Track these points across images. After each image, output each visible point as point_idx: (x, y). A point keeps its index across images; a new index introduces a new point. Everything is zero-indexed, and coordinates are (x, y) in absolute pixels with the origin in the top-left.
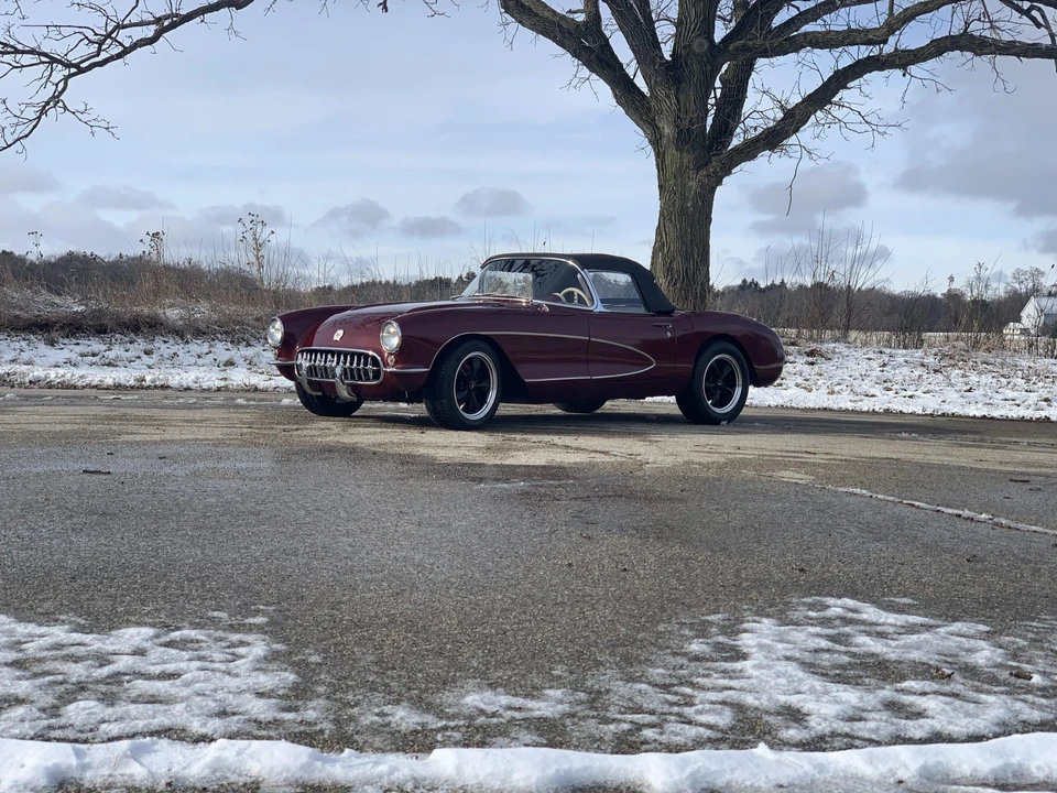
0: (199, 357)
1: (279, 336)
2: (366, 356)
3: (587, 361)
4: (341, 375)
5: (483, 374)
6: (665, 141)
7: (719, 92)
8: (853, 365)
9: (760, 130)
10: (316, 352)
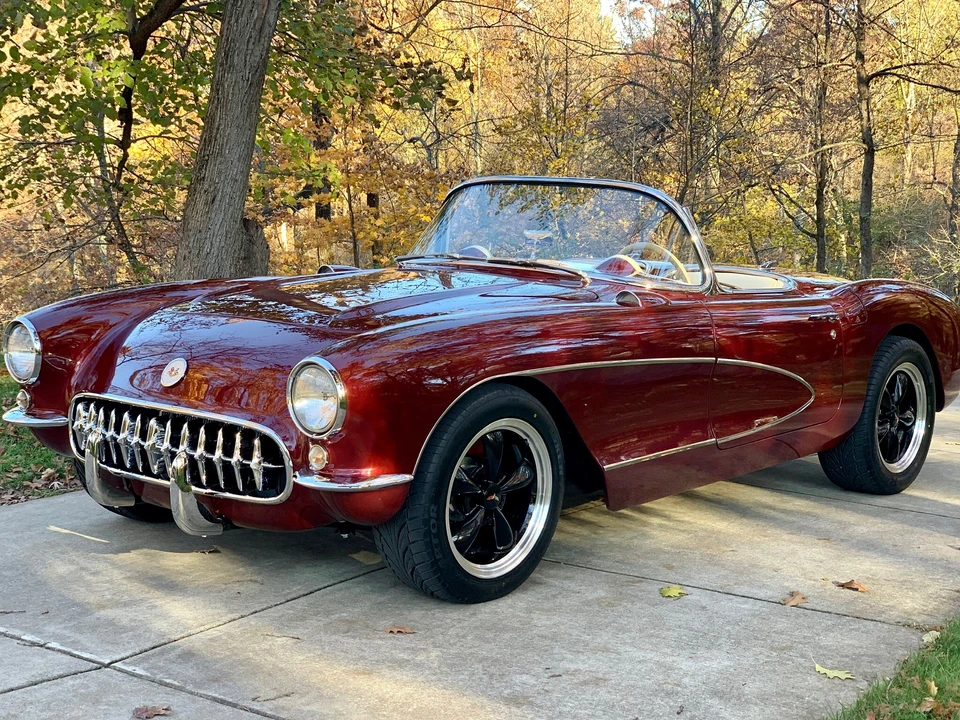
2: (249, 433)
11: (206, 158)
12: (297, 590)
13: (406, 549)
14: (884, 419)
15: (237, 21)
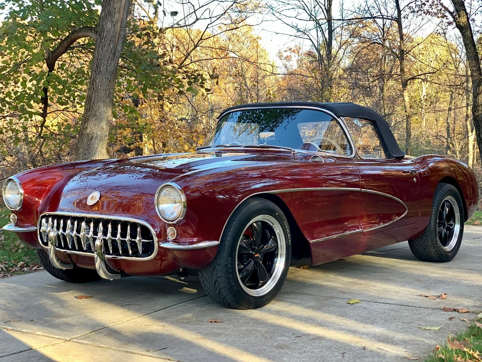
10: (66, 218)
11: (88, 117)
12: (158, 307)
13: (216, 281)
14: (440, 224)
15: (102, 50)
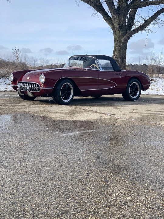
0: (2, 83)
1: (12, 78)
2: (36, 84)
3: (98, 85)
4: (29, 89)
5: (69, 89)
6: (116, 29)
7: (128, 17)
8: (161, 83)
9: (139, 26)
10: (22, 83)
